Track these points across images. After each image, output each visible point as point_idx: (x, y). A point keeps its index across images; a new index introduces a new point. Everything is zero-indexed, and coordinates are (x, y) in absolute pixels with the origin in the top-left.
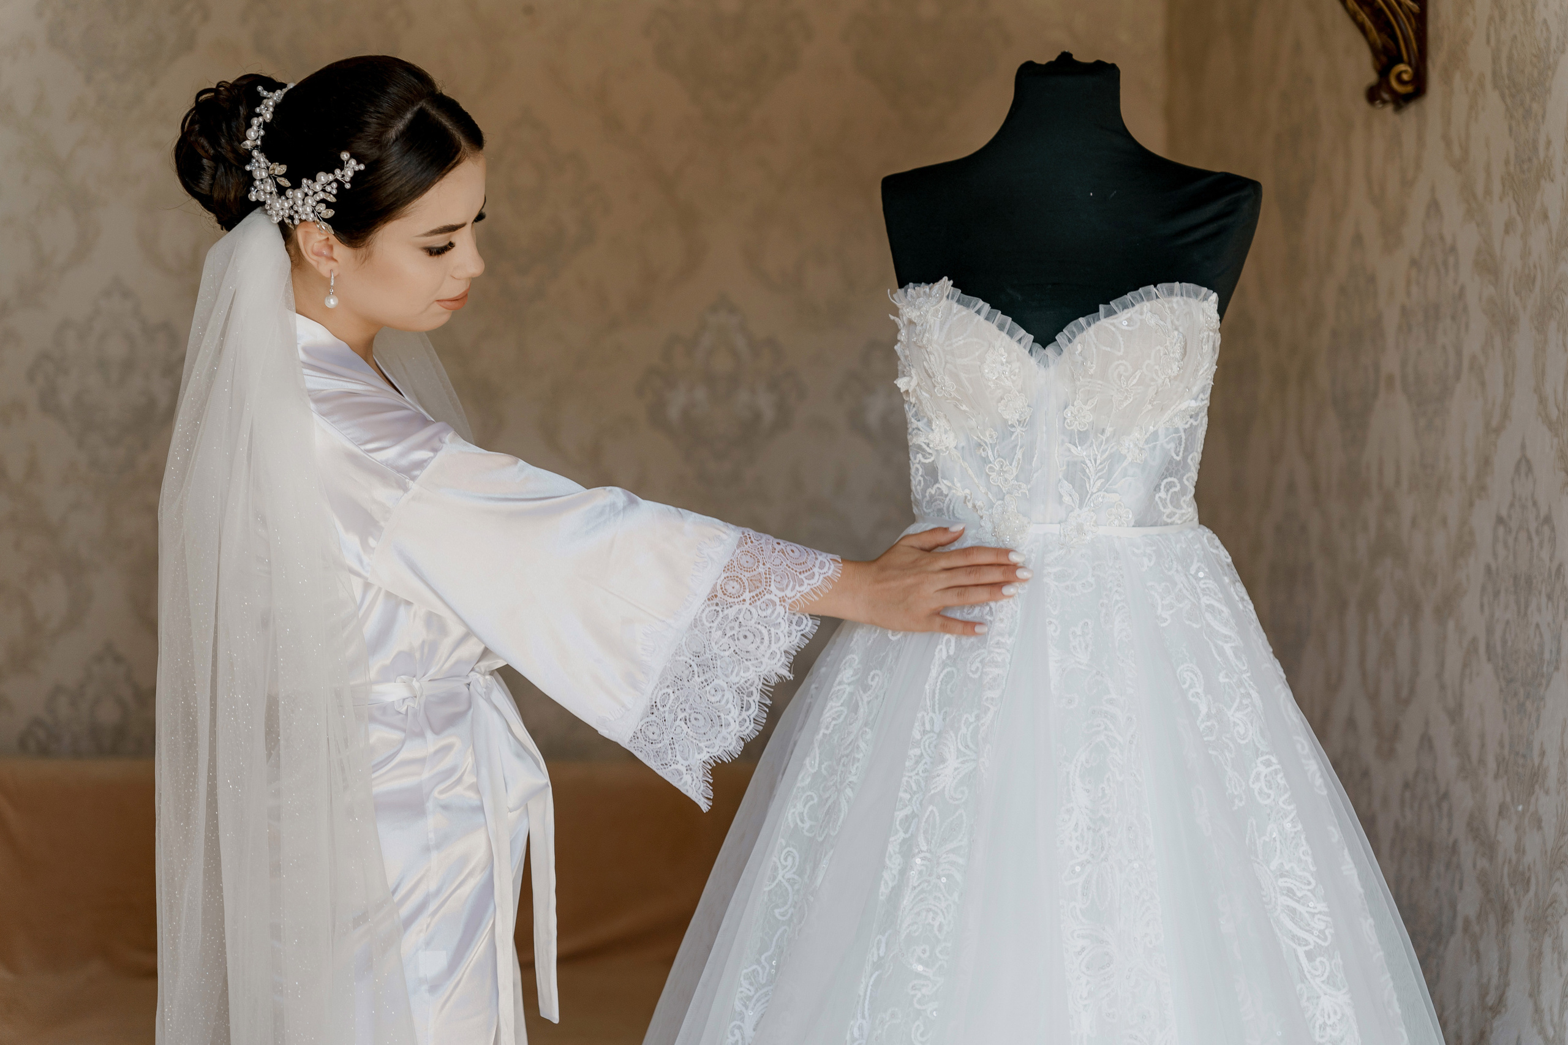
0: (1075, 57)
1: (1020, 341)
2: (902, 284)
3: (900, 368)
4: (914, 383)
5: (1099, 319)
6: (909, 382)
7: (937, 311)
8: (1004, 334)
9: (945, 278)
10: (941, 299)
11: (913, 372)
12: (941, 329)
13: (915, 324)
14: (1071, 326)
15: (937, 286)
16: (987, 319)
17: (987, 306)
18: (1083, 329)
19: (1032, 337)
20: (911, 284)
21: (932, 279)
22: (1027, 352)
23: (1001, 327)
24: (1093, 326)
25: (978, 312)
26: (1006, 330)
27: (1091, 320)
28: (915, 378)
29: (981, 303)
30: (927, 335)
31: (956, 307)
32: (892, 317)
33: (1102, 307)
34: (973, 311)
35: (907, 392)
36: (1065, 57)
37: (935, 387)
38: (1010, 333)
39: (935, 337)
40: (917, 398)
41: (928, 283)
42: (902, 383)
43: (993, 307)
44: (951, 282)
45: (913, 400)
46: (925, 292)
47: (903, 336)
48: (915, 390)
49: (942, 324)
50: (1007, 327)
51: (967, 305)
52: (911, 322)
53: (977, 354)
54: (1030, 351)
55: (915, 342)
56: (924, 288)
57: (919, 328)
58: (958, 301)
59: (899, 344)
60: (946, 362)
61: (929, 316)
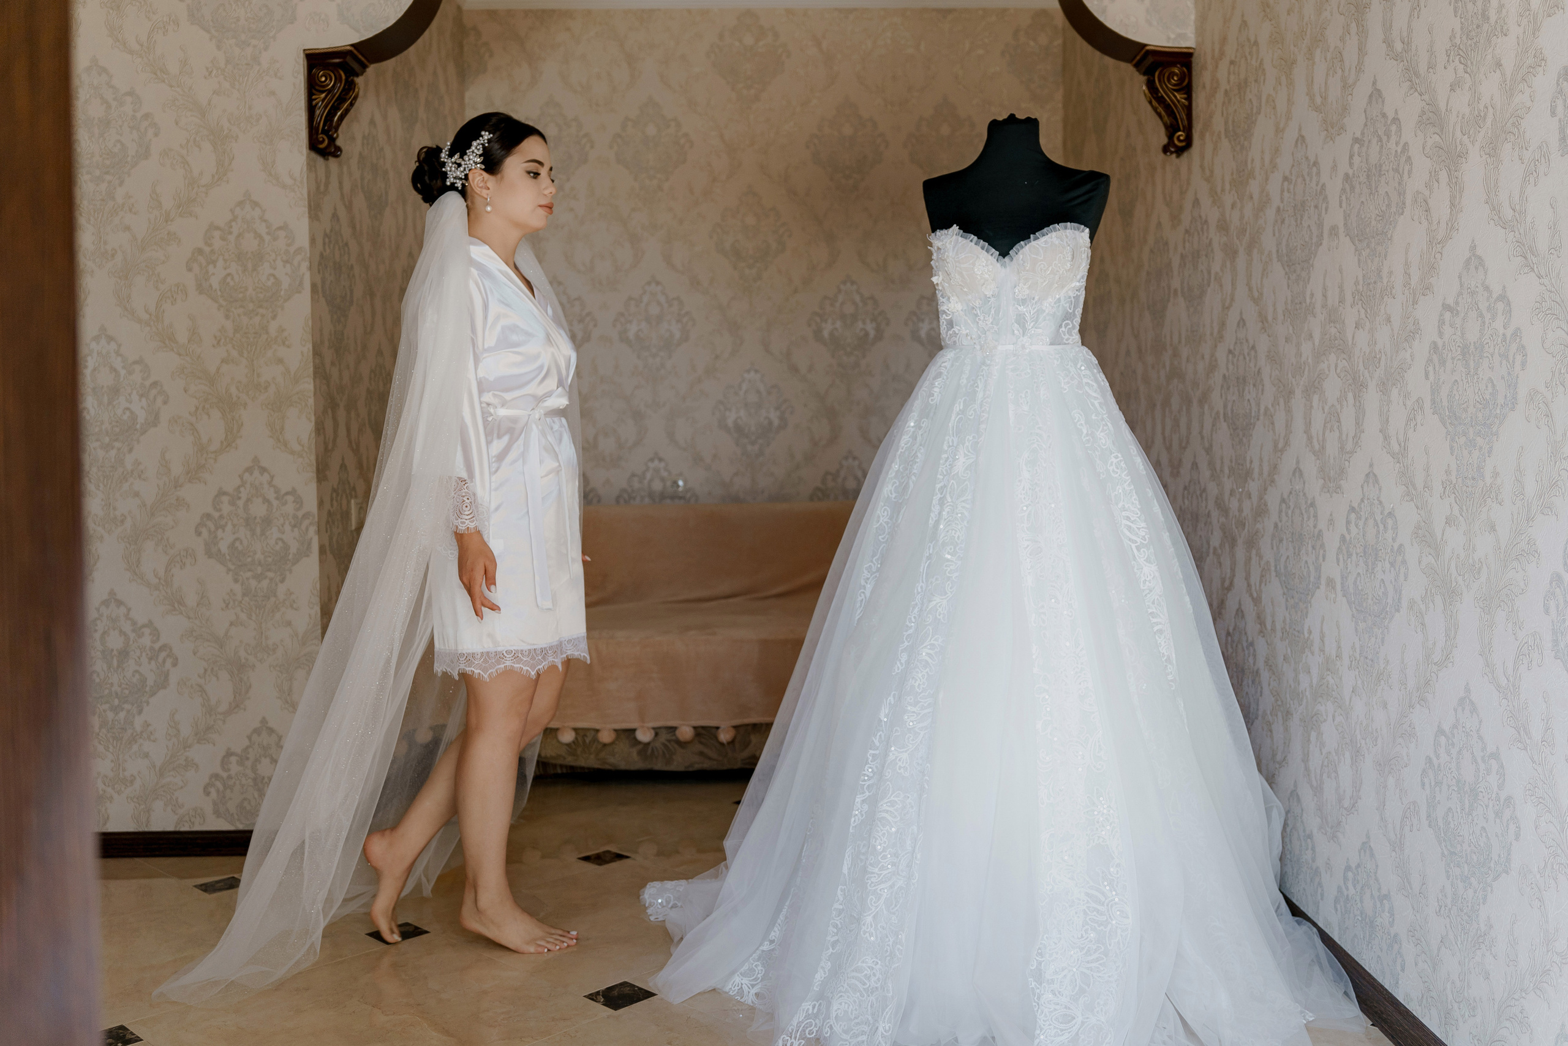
0: (1017, 116)
1: (992, 255)
2: (934, 230)
3: (934, 273)
4: (941, 279)
5: (1031, 242)
6: (938, 279)
7: (951, 241)
8: (984, 252)
9: (955, 225)
10: (953, 235)
11: (940, 273)
12: (953, 250)
13: (940, 249)
14: (1017, 246)
15: (951, 229)
16: (976, 244)
17: (976, 238)
18: (1023, 247)
19: (998, 253)
20: (938, 230)
21: (948, 226)
22: (996, 260)
23: (983, 248)
24: (1028, 245)
25: (971, 241)
26: (985, 249)
27: (1027, 243)
28: (941, 276)
29: (973, 236)
30: (946, 253)
31: (960, 239)
32: (929, 248)
33: (1032, 236)
34: (969, 241)
35: (937, 284)
36: (1012, 117)
37: (951, 280)
38: (987, 251)
39: (951, 254)
40: (943, 287)
41: (946, 229)
42: (935, 280)
43: (978, 238)
44: (958, 227)
45: (940, 288)
46: (945, 233)
47: (934, 257)
48: (941, 283)
49: (954, 248)
50: (986, 247)
51: (966, 238)
52: (939, 249)
53: (971, 262)
54: (997, 260)
55: (941, 258)
56: (945, 231)
57: (942, 251)
58: (961, 236)
59: (933, 261)
60: (956, 267)
61: (947, 244)
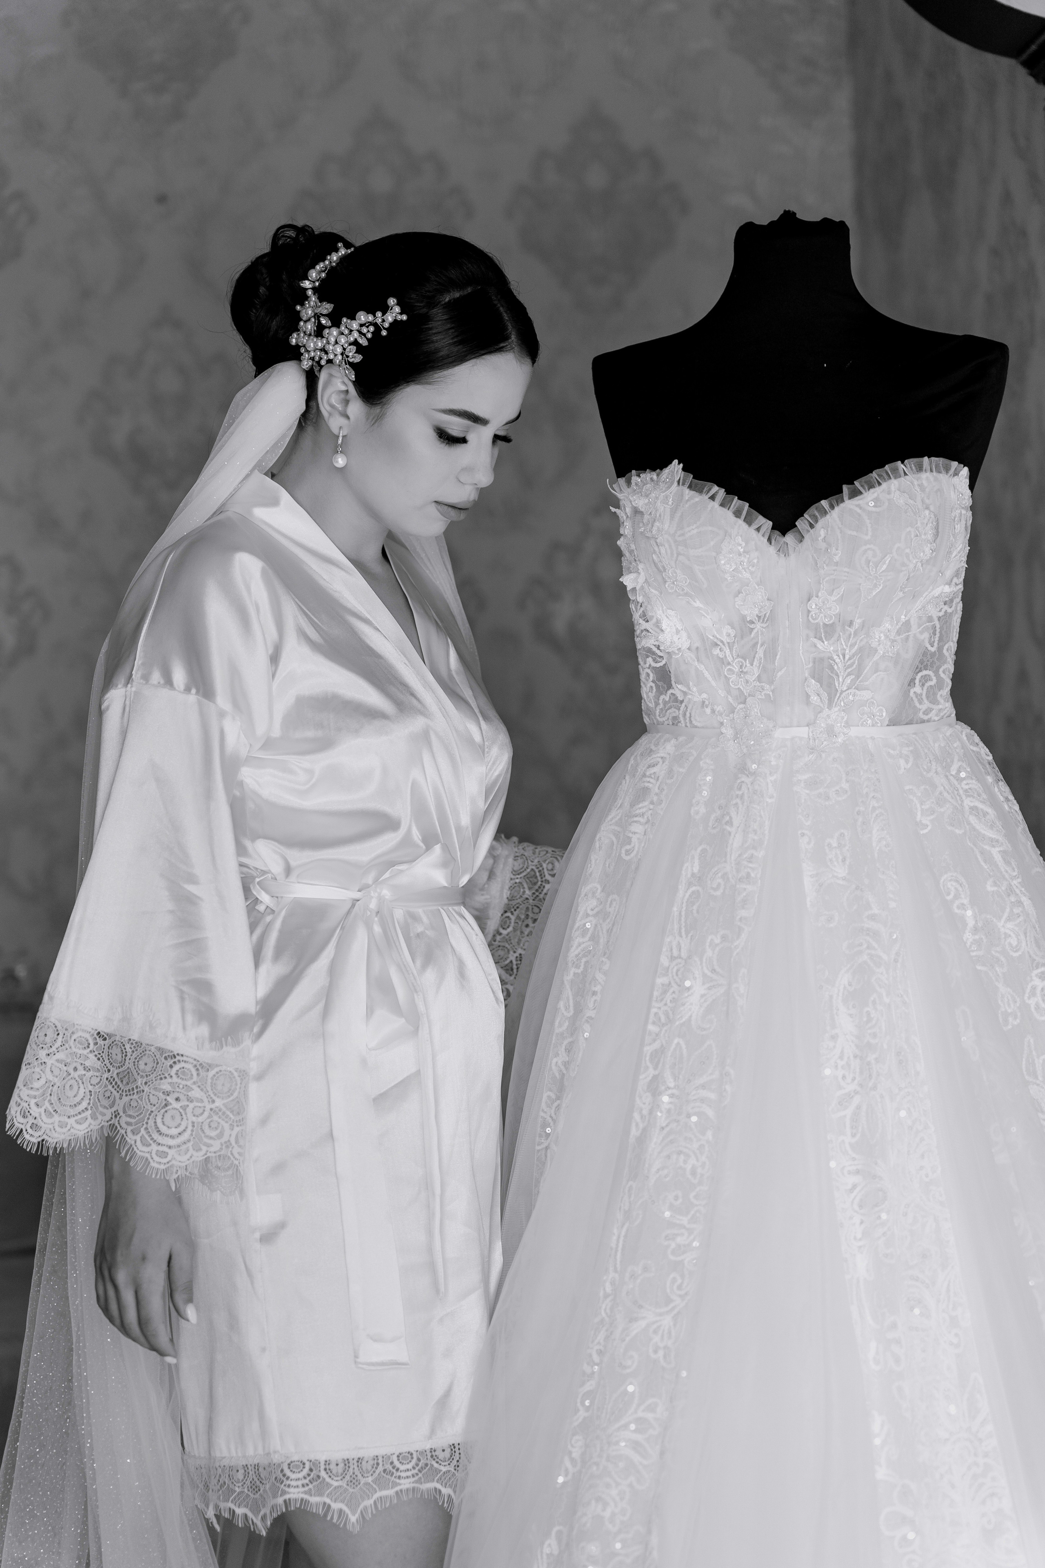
0: (797, 216)
1: (758, 529)
2: (622, 470)
3: (624, 564)
4: (641, 579)
5: (843, 501)
6: (636, 579)
7: (667, 497)
8: (740, 522)
9: (676, 461)
10: (672, 483)
11: (641, 567)
12: (672, 517)
13: (642, 513)
14: (813, 510)
15: (666, 471)
16: (722, 505)
17: (722, 492)
18: (825, 513)
19: (771, 523)
20: (634, 472)
21: (659, 464)
22: (766, 540)
23: (738, 514)
24: (837, 509)
25: (713, 498)
26: (743, 517)
27: (834, 502)
28: (642, 574)
29: (715, 488)
30: (657, 524)
31: (688, 493)
32: (613, 509)
33: (845, 488)
34: (707, 497)
35: (634, 589)
36: (788, 216)
37: (665, 582)
38: (749, 521)
39: (666, 526)
40: (646, 596)
41: (654, 469)
42: (628, 580)
43: (728, 492)
44: (681, 465)
45: (640, 599)
46: (652, 479)
47: (626, 529)
48: (642, 588)
49: (673, 512)
50: (744, 513)
51: (700, 491)
52: (637, 511)
53: (712, 543)
54: (769, 540)
55: (642, 533)
56: (649, 476)
57: (646, 517)
58: (690, 487)
59: (622, 539)
60: (678, 554)
61: (659, 504)
